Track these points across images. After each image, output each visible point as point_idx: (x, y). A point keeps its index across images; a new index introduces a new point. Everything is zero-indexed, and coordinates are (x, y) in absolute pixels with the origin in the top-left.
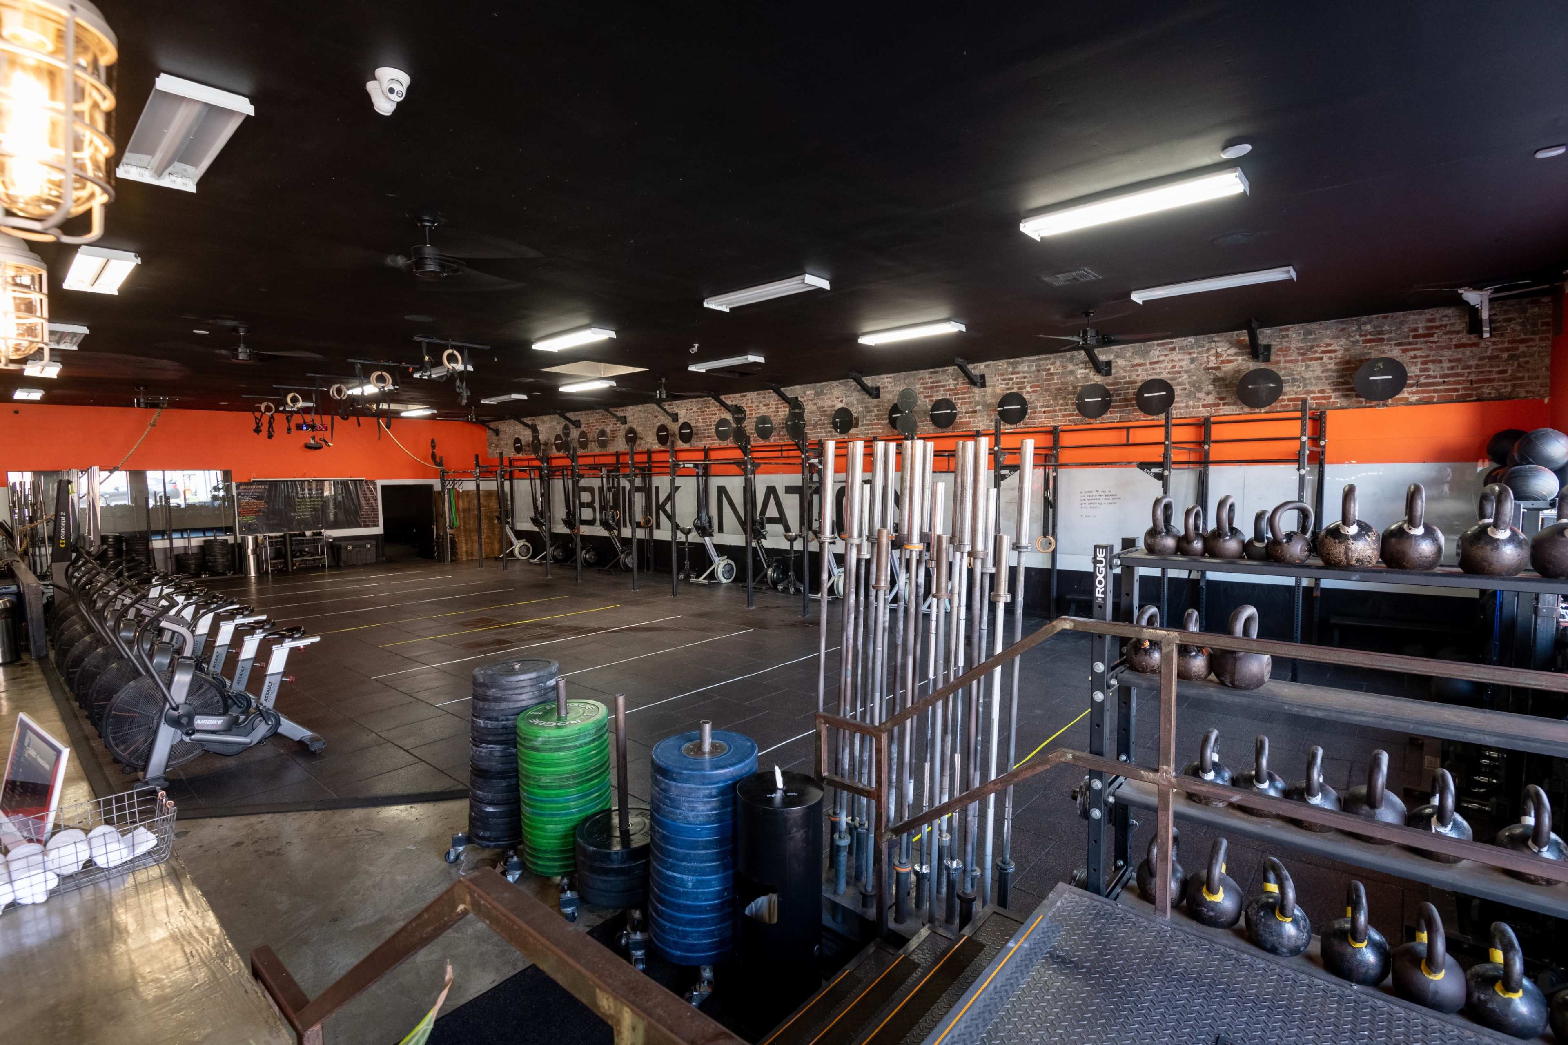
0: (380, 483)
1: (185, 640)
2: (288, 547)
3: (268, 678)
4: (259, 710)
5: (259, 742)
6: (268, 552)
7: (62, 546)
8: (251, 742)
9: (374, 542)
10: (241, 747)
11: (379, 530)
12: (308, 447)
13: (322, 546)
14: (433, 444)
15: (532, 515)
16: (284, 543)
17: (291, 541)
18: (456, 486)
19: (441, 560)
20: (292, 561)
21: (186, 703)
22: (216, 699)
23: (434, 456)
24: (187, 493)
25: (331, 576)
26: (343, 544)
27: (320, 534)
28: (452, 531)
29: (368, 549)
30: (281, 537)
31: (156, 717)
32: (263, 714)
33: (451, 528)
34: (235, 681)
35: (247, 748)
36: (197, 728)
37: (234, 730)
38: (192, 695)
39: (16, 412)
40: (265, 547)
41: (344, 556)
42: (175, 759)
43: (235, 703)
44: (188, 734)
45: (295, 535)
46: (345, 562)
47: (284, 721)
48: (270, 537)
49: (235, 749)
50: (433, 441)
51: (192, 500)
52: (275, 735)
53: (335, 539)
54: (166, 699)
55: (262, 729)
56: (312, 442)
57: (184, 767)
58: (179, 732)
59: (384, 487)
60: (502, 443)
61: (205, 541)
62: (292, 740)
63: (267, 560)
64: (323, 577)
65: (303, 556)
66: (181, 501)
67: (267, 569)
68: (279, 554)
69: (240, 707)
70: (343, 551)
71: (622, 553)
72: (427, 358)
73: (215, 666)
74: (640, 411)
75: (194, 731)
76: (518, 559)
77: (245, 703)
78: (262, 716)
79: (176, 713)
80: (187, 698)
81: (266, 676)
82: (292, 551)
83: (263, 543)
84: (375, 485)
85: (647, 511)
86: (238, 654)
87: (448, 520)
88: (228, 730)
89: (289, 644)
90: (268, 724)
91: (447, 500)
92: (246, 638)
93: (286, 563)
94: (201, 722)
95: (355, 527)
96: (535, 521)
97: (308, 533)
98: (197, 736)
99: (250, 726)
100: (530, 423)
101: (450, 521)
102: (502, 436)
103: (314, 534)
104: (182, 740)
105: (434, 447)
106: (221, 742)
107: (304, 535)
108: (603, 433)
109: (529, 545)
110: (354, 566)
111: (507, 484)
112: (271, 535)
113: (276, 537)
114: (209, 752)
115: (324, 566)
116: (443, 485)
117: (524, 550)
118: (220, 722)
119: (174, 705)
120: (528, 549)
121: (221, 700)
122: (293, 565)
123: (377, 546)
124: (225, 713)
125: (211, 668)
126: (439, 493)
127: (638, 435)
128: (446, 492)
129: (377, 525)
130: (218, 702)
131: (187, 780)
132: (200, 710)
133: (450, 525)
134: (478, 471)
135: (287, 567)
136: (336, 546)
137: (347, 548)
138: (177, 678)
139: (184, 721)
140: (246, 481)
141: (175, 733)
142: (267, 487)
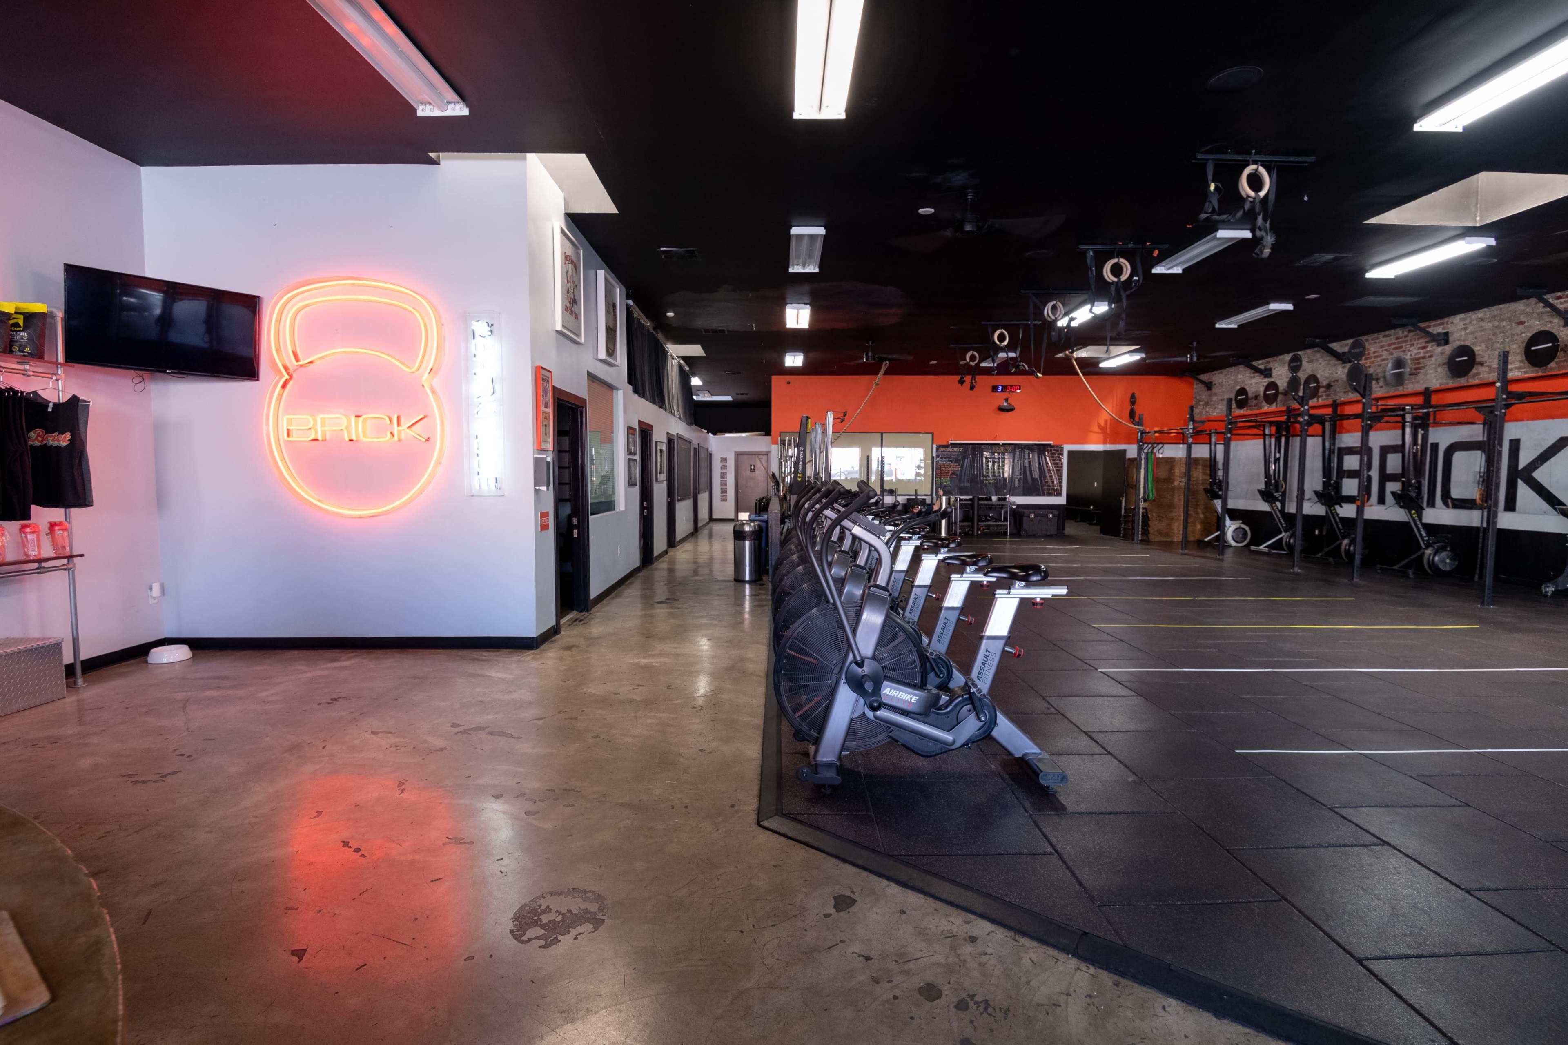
0: (1067, 448)
1: (879, 561)
2: (976, 512)
3: (984, 642)
4: (969, 693)
5: (966, 744)
6: (957, 515)
7: (799, 479)
8: (954, 742)
9: (1056, 512)
10: (939, 745)
11: (1061, 500)
12: (1001, 409)
13: (1006, 513)
14: (1133, 400)
15: (1262, 486)
16: (972, 506)
17: (978, 504)
18: (1155, 450)
19: (1129, 537)
20: (978, 525)
21: (874, 658)
22: (910, 658)
23: (1132, 414)
24: (898, 472)
25: (1011, 543)
26: (1026, 511)
27: (1005, 499)
28: (1146, 505)
29: (1050, 519)
30: (970, 500)
31: (836, 671)
32: (972, 700)
33: (1145, 501)
34: (935, 637)
35: (946, 749)
36: (885, 700)
37: (932, 717)
38: (885, 646)
39: (789, 383)
40: (956, 509)
41: (1025, 526)
42: (855, 739)
43: (933, 669)
44: (874, 709)
45: (983, 499)
46: (1026, 531)
47: (1001, 718)
48: (961, 500)
49: (931, 746)
50: (1133, 396)
51: (900, 477)
52: (985, 737)
53: (1019, 506)
54: (850, 647)
55: (970, 726)
56: (1005, 404)
57: (865, 754)
58: (862, 701)
59: (1071, 453)
60: (1215, 398)
61: (908, 500)
62: (1010, 754)
63: (956, 523)
64: (1004, 543)
65: (988, 521)
66: (894, 478)
67: (956, 531)
68: (966, 517)
69: (939, 677)
70: (1025, 518)
71: (1428, 546)
72: (1212, 187)
73: (913, 612)
74: (1482, 320)
75: (881, 705)
76: (1230, 546)
77: (945, 672)
78: (973, 704)
79: (860, 670)
80: (876, 649)
81: (982, 638)
82: (978, 515)
83: (954, 505)
84: (1062, 449)
85: (1488, 480)
86: (941, 599)
87: (1142, 490)
88: (925, 713)
89: (1020, 591)
90: (980, 720)
91: (1143, 466)
92: (954, 577)
93: (972, 527)
94: (893, 693)
95: (1039, 495)
96: (1266, 495)
97: (994, 498)
98: (883, 713)
99: (953, 715)
100: (1262, 367)
101: (1145, 492)
102: (1214, 390)
103: (999, 500)
104: (864, 714)
105: (1133, 403)
106: (914, 731)
107: (990, 499)
108: (1399, 363)
109: (1247, 528)
110: (1034, 536)
111: (1220, 449)
112: (962, 497)
113: (966, 500)
114: (897, 741)
115: (1005, 533)
116: (1140, 449)
117: (1240, 534)
118: (914, 699)
119: (858, 658)
120: (1245, 533)
121: (918, 663)
122: (978, 529)
123: (1059, 516)
124: (921, 686)
125: (907, 614)
126: (1132, 460)
127: (1478, 359)
128: (1143, 456)
129: (1060, 494)
130: (914, 661)
131: (866, 775)
132: (890, 673)
133: (1143, 497)
134: (1191, 426)
135: (973, 531)
136: (1019, 513)
137: (1029, 516)
138: (865, 616)
139: (869, 686)
140: (945, 444)
141: (857, 702)
142: (961, 450)
